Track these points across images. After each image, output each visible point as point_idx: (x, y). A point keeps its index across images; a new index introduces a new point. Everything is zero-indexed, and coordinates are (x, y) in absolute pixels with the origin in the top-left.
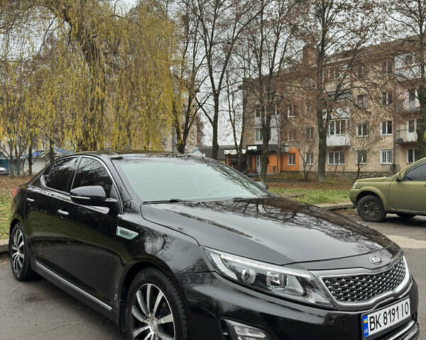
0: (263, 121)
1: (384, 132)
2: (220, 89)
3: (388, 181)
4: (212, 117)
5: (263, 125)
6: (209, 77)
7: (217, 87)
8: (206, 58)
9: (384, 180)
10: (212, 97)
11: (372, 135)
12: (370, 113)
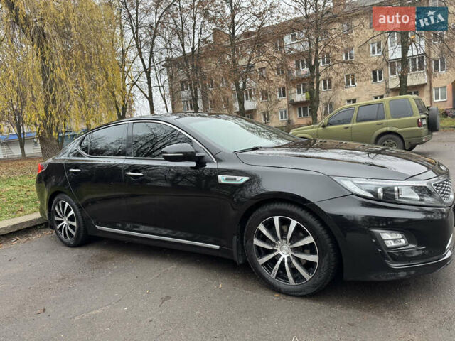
0: (192, 94)
1: (280, 96)
2: (150, 67)
3: (316, 127)
4: (147, 93)
5: (193, 97)
6: (139, 57)
7: (147, 66)
8: (133, 40)
9: (313, 128)
10: (144, 75)
11: (273, 99)
12: (272, 81)
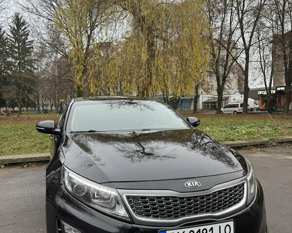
2: (250, 45)
6: (241, 38)
7: (247, 44)
8: (239, 24)
